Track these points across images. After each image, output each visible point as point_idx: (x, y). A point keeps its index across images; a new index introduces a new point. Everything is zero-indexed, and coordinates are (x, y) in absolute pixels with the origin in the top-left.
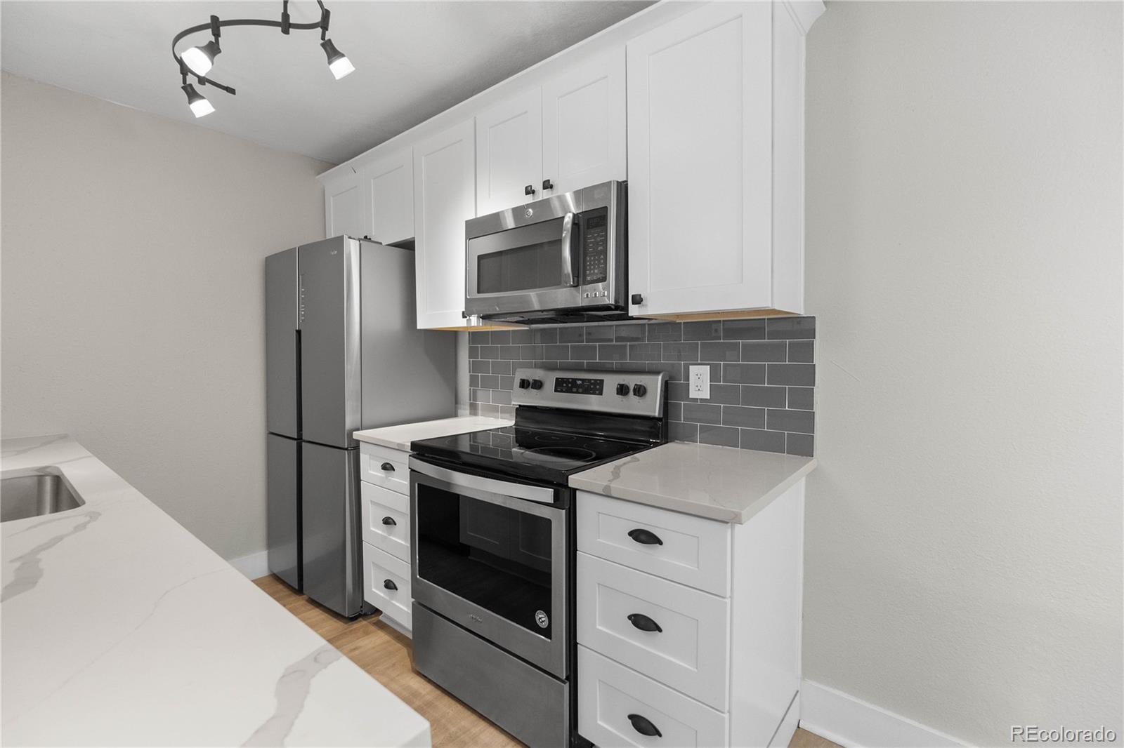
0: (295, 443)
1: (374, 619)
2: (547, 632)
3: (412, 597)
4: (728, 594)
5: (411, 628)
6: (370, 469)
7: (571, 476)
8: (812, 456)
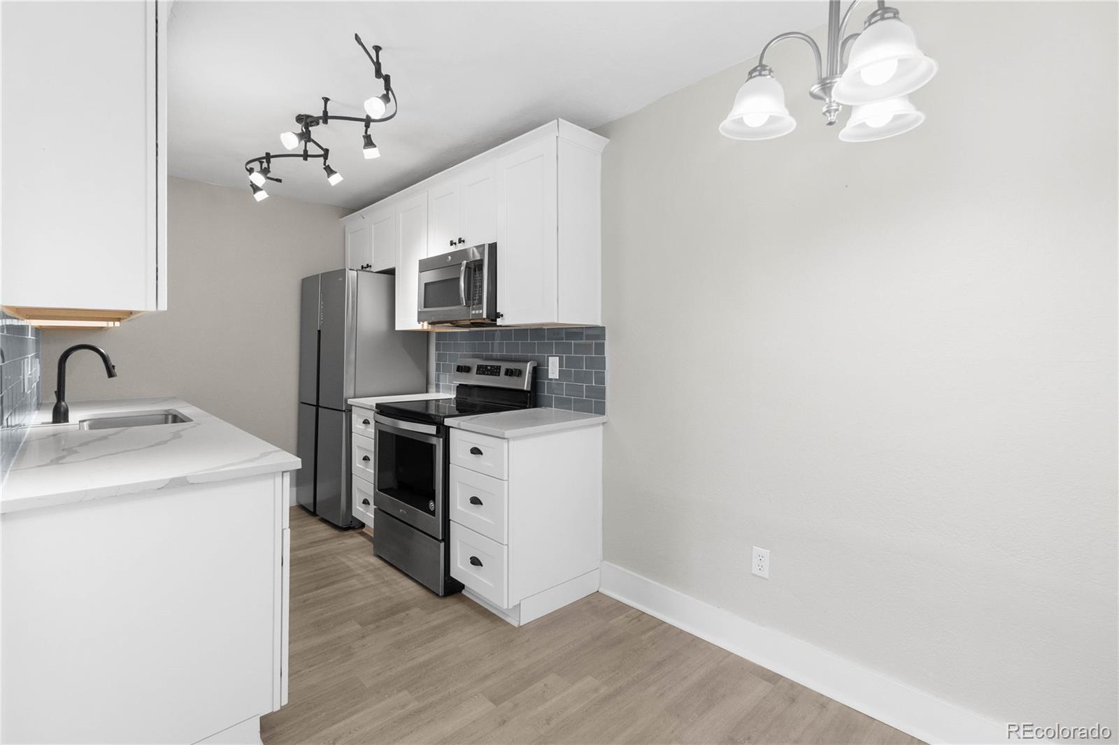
0: (315, 408)
1: (360, 531)
2: (433, 513)
3: (374, 505)
4: (506, 478)
5: (373, 527)
6: (357, 425)
7: (445, 419)
8: (604, 414)
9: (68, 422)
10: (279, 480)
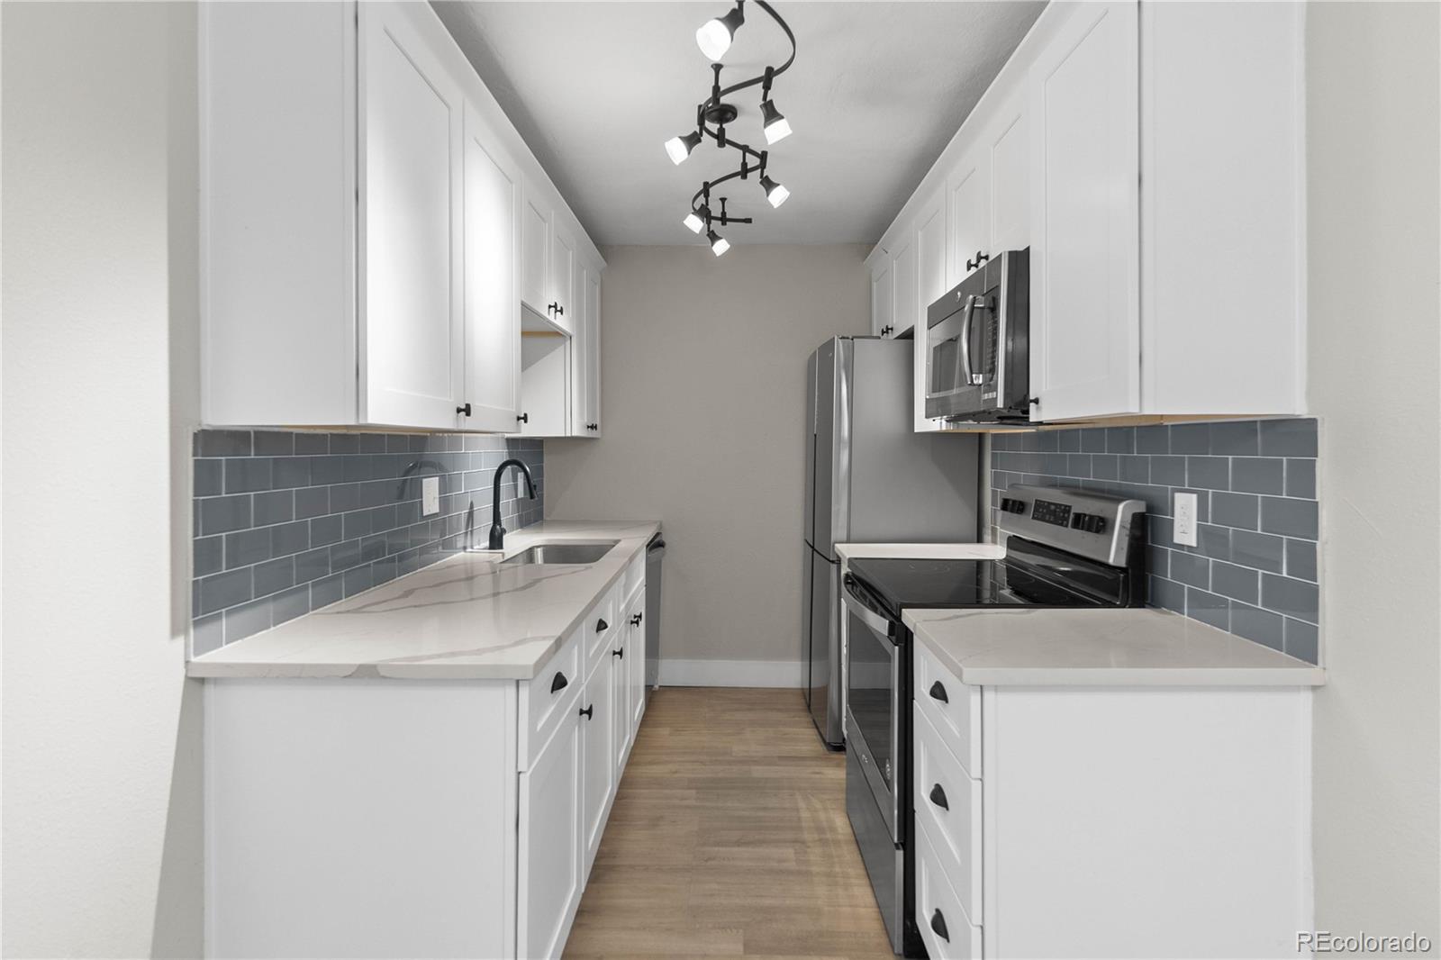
0: (811, 550)
2: (889, 785)
7: (903, 610)
8: (1315, 662)
9: (502, 548)
10: (511, 690)
